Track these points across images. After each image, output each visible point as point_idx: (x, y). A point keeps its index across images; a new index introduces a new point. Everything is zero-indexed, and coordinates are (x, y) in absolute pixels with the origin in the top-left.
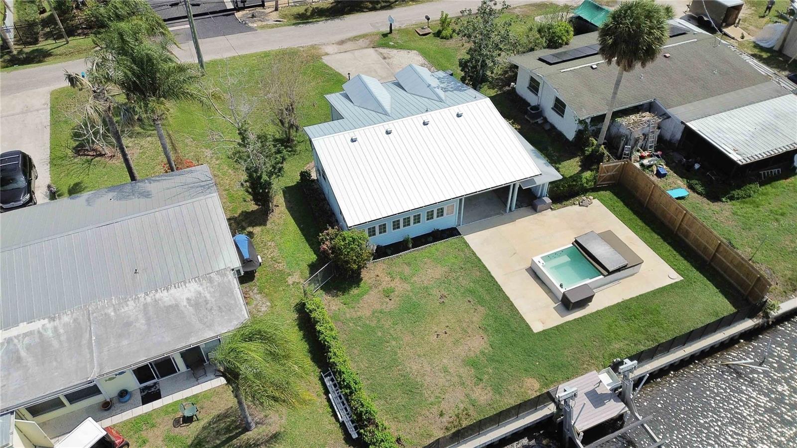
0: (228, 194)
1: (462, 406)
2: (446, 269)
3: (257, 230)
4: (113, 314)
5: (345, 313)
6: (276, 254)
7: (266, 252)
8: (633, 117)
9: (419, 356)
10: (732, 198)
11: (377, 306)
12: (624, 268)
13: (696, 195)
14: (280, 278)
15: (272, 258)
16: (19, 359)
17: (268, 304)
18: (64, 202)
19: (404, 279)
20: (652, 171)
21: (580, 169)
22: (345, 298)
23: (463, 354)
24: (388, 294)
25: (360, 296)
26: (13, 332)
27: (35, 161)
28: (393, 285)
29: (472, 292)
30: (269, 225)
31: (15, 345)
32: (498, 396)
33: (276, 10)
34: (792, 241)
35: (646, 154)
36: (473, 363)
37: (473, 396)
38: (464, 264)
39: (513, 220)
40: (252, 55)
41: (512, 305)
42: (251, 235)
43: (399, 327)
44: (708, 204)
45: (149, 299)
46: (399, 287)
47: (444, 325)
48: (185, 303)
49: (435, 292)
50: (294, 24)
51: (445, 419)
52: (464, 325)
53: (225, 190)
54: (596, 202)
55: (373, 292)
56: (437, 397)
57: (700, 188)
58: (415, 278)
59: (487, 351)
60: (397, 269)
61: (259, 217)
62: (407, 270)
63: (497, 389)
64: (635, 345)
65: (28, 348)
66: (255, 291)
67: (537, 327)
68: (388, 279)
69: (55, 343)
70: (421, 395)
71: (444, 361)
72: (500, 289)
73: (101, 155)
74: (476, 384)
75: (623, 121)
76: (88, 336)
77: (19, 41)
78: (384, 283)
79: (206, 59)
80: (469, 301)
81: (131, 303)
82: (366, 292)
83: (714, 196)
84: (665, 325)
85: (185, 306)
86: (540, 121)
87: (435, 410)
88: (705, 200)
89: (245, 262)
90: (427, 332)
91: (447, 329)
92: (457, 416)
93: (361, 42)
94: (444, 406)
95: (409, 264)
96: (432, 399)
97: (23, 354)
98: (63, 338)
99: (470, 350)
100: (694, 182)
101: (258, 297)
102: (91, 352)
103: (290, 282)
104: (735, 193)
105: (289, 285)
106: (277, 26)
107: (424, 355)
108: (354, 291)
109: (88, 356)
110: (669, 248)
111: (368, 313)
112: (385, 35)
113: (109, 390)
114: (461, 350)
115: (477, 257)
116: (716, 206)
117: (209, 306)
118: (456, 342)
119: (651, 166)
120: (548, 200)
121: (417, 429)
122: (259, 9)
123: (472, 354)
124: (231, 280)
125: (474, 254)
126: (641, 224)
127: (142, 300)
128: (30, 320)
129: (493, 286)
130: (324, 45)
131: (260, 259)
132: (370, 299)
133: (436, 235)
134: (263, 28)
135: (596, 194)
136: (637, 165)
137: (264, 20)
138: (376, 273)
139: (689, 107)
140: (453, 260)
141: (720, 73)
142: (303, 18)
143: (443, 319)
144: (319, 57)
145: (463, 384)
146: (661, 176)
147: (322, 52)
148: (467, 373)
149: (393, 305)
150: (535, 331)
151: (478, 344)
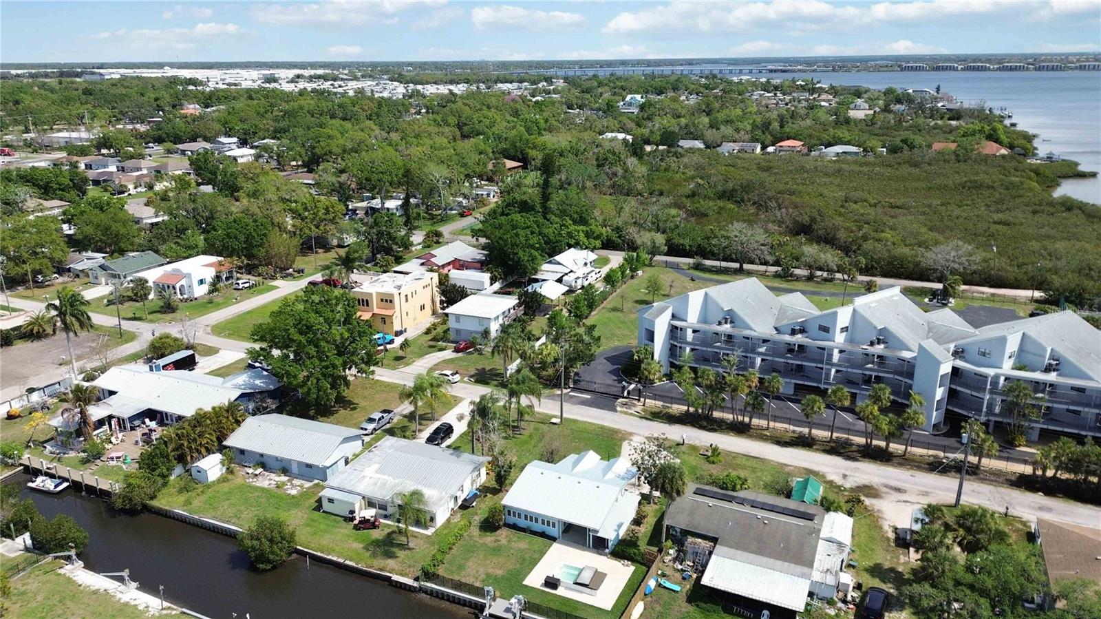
2: (529, 547)
3: (489, 495)
5: (475, 537)
7: (482, 504)
8: (700, 540)
9: (476, 563)
10: (697, 606)
11: (486, 542)
12: (585, 586)
14: (474, 514)
16: (376, 485)
19: (509, 541)
20: (683, 574)
22: (482, 533)
24: (497, 541)
25: (487, 536)
26: (382, 476)
27: (453, 434)
28: (503, 539)
29: (524, 560)
30: (495, 497)
31: (379, 480)
33: (644, 405)
36: (488, 575)
38: (538, 551)
39: (584, 550)
40: (595, 424)
41: (530, 572)
42: (485, 496)
43: (483, 552)
44: (683, 602)
46: (504, 542)
47: (498, 561)
49: (512, 551)
50: (641, 417)
52: (504, 565)
54: (633, 568)
55: (493, 537)
57: (689, 592)
58: (514, 542)
59: (499, 575)
60: (510, 536)
61: (495, 492)
62: (514, 539)
66: (460, 514)
67: (526, 582)
68: (505, 536)
69: (387, 485)
71: (481, 569)
72: (535, 566)
73: (479, 440)
75: (690, 539)
78: (502, 537)
79: (565, 416)
80: (518, 561)
82: (491, 536)
83: (690, 600)
88: (685, 599)
89: (465, 500)
90: (489, 559)
91: (497, 563)
95: (519, 538)
97: (379, 484)
99: (494, 572)
101: (459, 516)
103: (474, 518)
104: (703, 605)
106: (634, 415)
107: (478, 564)
108: (488, 534)
111: (481, 542)
112: (678, 444)
113: (390, 510)
114: (490, 571)
115: (547, 551)
116: (684, 604)
118: (493, 568)
119: (685, 571)
120: (607, 551)
122: (635, 402)
123: (492, 574)
125: (547, 549)
126: (635, 587)
128: (389, 475)
129: (534, 562)
130: (638, 435)
131: (474, 504)
132: (489, 539)
133: (543, 535)
134: (621, 412)
135: (639, 565)
136: (680, 567)
137: (630, 409)
138: (503, 533)
139: (732, 551)
140: (536, 547)
141: (784, 548)
142: (656, 416)
143: (500, 559)
144: (624, 440)
145: (477, 578)
146: (684, 578)
147: (632, 438)
148: (483, 576)
149: (493, 545)
150: (524, 582)
151: (499, 572)
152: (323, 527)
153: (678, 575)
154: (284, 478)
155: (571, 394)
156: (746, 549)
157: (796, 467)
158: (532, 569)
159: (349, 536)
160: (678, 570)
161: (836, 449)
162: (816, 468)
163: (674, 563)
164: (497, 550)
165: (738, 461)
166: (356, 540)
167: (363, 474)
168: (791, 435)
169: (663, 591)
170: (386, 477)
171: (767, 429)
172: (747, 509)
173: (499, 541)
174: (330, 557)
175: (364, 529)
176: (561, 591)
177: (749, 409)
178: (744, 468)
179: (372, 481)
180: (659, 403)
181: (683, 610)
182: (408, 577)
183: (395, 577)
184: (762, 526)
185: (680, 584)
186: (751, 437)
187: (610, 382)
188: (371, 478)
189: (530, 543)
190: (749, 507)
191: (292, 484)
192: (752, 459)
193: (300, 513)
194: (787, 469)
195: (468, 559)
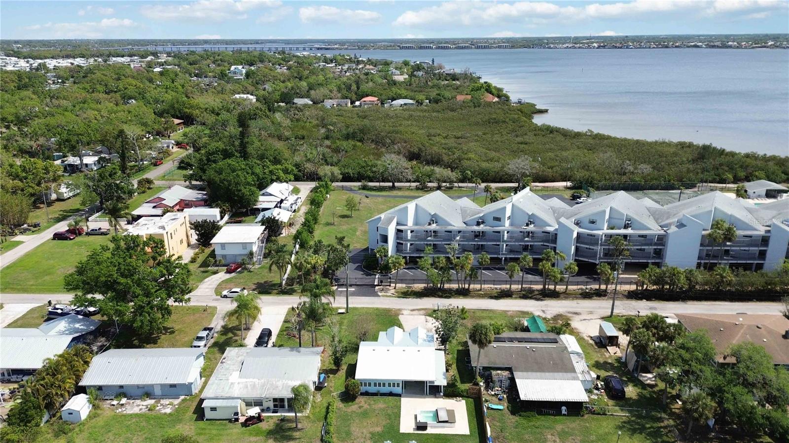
2: (387, 405)
3: (331, 376)
4: (274, 383)
5: (342, 408)
7: (329, 383)
8: (499, 372)
9: (357, 427)
10: (520, 416)
11: (354, 410)
12: (446, 422)
13: (507, 410)
14: (329, 392)
15: (331, 386)
16: (247, 387)
18: (276, 349)
19: (369, 405)
22: (346, 404)
24: (360, 407)
25: (351, 405)
26: (248, 380)
27: (272, 334)
28: (364, 405)
29: (389, 415)
30: (336, 375)
31: (247, 383)
33: (395, 288)
35: (500, 389)
36: (372, 434)
37: (366, 442)
38: (394, 406)
39: (425, 398)
40: (371, 308)
42: (329, 377)
43: (357, 417)
46: (366, 406)
49: (377, 412)
50: (398, 297)
52: (379, 423)
54: (464, 402)
55: (356, 405)
56: (355, 439)
57: (510, 408)
58: (373, 405)
59: (380, 432)
60: (368, 401)
61: (334, 372)
62: (372, 402)
65: (251, 385)
66: (318, 394)
68: (364, 402)
69: (257, 386)
70: (350, 436)
71: (364, 430)
72: (400, 418)
73: (295, 337)
75: (494, 373)
76: (266, 386)
77: (286, 283)
78: (362, 403)
79: (349, 306)
80: (386, 417)
81: (280, 382)
82: (354, 405)
83: (513, 413)
86: (469, 365)
89: (320, 383)
90: (365, 421)
91: (372, 423)
93: (422, 312)
94: (355, 441)
95: (375, 401)
97: (249, 386)
98: (260, 385)
99: (374, 430)
100: (510, 405)
101: (320, 396)
102: (265, 391)
103: (332, 395)
104: (522, 414)
106: (392, 297)
107: (359, 427)
108: (350, 404)
110: (476, 424)
111: (350, 411)
112: (435, 311)
113: (265, 405)
114: (371, 430)
116: (511, 417)
118: (372, 427)
119: (498, 395)
120: (442, 394)
122: (388, 287)
126: (474, 413)
128: (254, 378)
129: (398, 416)
130: (405, 309)
131: (326, 384)
132: (353, 407)
133: (391, 394)
134: (383, 296)
135: (466, 399)
136: (493, 393)
137: (387, 292)
138: (361, 400)
139: (525, 373)
140: (391, 404)
141: (553, 364)
142: (406, 294)
143: (373, 420)
144: (398, 315)
146: (499, 399)
147: (401, 312)
148: (368, 435)
149: (360, 411)
150: (401, 432)
151: (379, 429)
152: (214, 432)
153: (494, 398)
154: (150, 402)
155: (339, 289)
156: (533, 371)
157: (513, 311)
158: (399, 420)
159: (243, 433)
160: (493, 395)
161: (527, 295)
162: (525, 309)
163: (488, 391)
164: (365, 414)
165: (478, 314)
166: (251, 434)
167: (230, 381)
168: (496, 291)
169: (492, 411)
170: (251, 380)
171: (481, 290)
172: (516, 344)
173: (363, 407)
175: (252, 424)
176: (429, 431)
177: (468, 278)
178: (484, 318)
179: (241, 386)
180: (404, 285)
181: (513, 420)
184: (533, 353)
185: (500, 404)
186: (473, 297)
187: (361, 276)
188: (239, 383)
189: (385, 402)
190: (517, 342)
191: (162, 405)
192: (484, 311)
193: (186, 427)
194: (509, 313)
195: (349, 426)
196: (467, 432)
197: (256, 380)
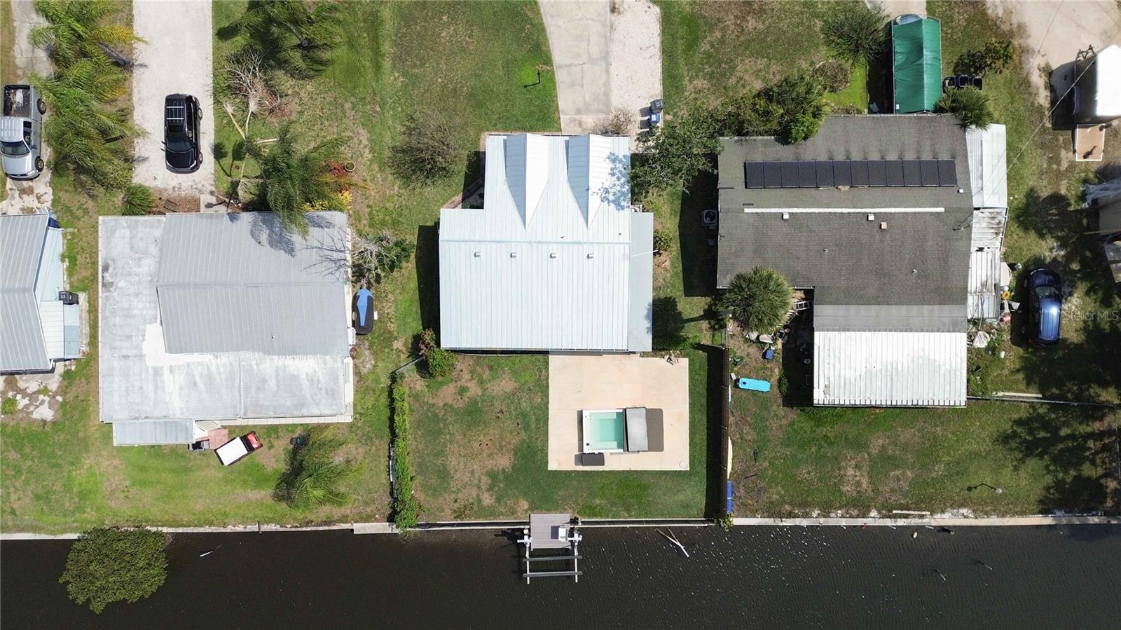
0: (370, 214)
1: (471, 501)
2: (516, 385)
4: (255, 367)
5: (424, 396)
6: (392, 311)
7: (384, 304)
9: (460, 455)
10: (802, 411)
11: (450, 401)
13: (778, 391)
14: (389, 338)
15: (388, 314)
16: (195, 384)
17: (373, 362)
19: (481, 382)
20: (763, 349)
21: (703, 314)
22: (430, 382)
23: (490, 467)
24: (463, 390)
25: (442, 384)
26: (191, 359)
28: (469, 385)
29: (525, 416)
30: (395, 273)
31: (192, 370)
32: (497, 504)
34: (809, 473)
36: (492, 475)
37: (481, 497)
38: (534, 387)
41: (547, 441)
43: (457, 426)
44: (778, 406)
45: (280, 364)
46: (474, 390)
47: (489, 438)
48: (304, 377)
49: (498, 405)
51: (457, 505)
52: (504, 443)
53: (369, 206)
54: (685, 363)
55: (452, 385)
56: (459, 490)
57: (784, 388)
58: (489, 385)
59: (507, 470)
60: (480, 370)
62: (486, 374)
63: (498, 500)
64: (611, 506)
65: (201, 376)
66: (366, 346)
67: (553, 466)
68: (468, 377)
69: (218, 378)
70: (449, 484)
71: (475, 466)
72: (547, 423)
74: (488, 490)
76: (238, 382)
78: (464, 380)
80: (518, 424)
81: (268, 361)
82: (447, 384)
84: (643, 501)
85: (303, 379)
87: (453, 496)
88: (780, 401)
90: (474, 438)
91: (490, 442)
92: (465, 506)
94: (460, 495)
95: (491, 368)
96: (454, 489)
97: (198, 380)
98: (223, 376)
99: (496, 465)
100: (785, 381)
101: (367, 353)
102: (240, 396)
103: (395, 348)
105: (392, 350)
107: (464, 456)
108: (439, 378)
109: (238, 398)
110: (706, 436)
111: (441, 404)
114: (490, 464)
115: (548, 384)
116: (782, 411)
117: (320, 385)
118: (491, 455)
119: (766, 343)
121: (437, 505)
123: (496, 469)
124: (340, 367)
125: (548, 378)
126: (704, 401)
127: (276, 361)
128: (202, 351)
129: (543, 416)
132: (447, 390)
135: (692, 352)
136: (754, 335)
138: (462, 367)
140: (527, 378)
143: (491, 431)
145: (479, 487)
146: (766, 357)
148: (486, 480)
149: (460, 404)
150: (549, 469)
151: (504, 462)
153: (754, 350)
156: (862, 300)
158: (546, 433)
160: (752, 341)
164: (473, 415)
166: (245, 483)
167: (149, 363)
170: (195, 357)
172: (842, 203)
173: (466, 390)
174: (230, 529)
176: (608, 467)
179: (180, 378)
181: (784, 422)
182: (377, 520)
183: (360, 528)
185: (764, 377)
189: (515, 374)
190: (846, 191)
195: (441, 453)
196: (685, 466)
197: (207, 358)
